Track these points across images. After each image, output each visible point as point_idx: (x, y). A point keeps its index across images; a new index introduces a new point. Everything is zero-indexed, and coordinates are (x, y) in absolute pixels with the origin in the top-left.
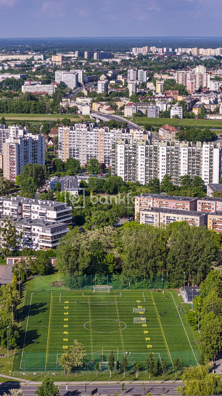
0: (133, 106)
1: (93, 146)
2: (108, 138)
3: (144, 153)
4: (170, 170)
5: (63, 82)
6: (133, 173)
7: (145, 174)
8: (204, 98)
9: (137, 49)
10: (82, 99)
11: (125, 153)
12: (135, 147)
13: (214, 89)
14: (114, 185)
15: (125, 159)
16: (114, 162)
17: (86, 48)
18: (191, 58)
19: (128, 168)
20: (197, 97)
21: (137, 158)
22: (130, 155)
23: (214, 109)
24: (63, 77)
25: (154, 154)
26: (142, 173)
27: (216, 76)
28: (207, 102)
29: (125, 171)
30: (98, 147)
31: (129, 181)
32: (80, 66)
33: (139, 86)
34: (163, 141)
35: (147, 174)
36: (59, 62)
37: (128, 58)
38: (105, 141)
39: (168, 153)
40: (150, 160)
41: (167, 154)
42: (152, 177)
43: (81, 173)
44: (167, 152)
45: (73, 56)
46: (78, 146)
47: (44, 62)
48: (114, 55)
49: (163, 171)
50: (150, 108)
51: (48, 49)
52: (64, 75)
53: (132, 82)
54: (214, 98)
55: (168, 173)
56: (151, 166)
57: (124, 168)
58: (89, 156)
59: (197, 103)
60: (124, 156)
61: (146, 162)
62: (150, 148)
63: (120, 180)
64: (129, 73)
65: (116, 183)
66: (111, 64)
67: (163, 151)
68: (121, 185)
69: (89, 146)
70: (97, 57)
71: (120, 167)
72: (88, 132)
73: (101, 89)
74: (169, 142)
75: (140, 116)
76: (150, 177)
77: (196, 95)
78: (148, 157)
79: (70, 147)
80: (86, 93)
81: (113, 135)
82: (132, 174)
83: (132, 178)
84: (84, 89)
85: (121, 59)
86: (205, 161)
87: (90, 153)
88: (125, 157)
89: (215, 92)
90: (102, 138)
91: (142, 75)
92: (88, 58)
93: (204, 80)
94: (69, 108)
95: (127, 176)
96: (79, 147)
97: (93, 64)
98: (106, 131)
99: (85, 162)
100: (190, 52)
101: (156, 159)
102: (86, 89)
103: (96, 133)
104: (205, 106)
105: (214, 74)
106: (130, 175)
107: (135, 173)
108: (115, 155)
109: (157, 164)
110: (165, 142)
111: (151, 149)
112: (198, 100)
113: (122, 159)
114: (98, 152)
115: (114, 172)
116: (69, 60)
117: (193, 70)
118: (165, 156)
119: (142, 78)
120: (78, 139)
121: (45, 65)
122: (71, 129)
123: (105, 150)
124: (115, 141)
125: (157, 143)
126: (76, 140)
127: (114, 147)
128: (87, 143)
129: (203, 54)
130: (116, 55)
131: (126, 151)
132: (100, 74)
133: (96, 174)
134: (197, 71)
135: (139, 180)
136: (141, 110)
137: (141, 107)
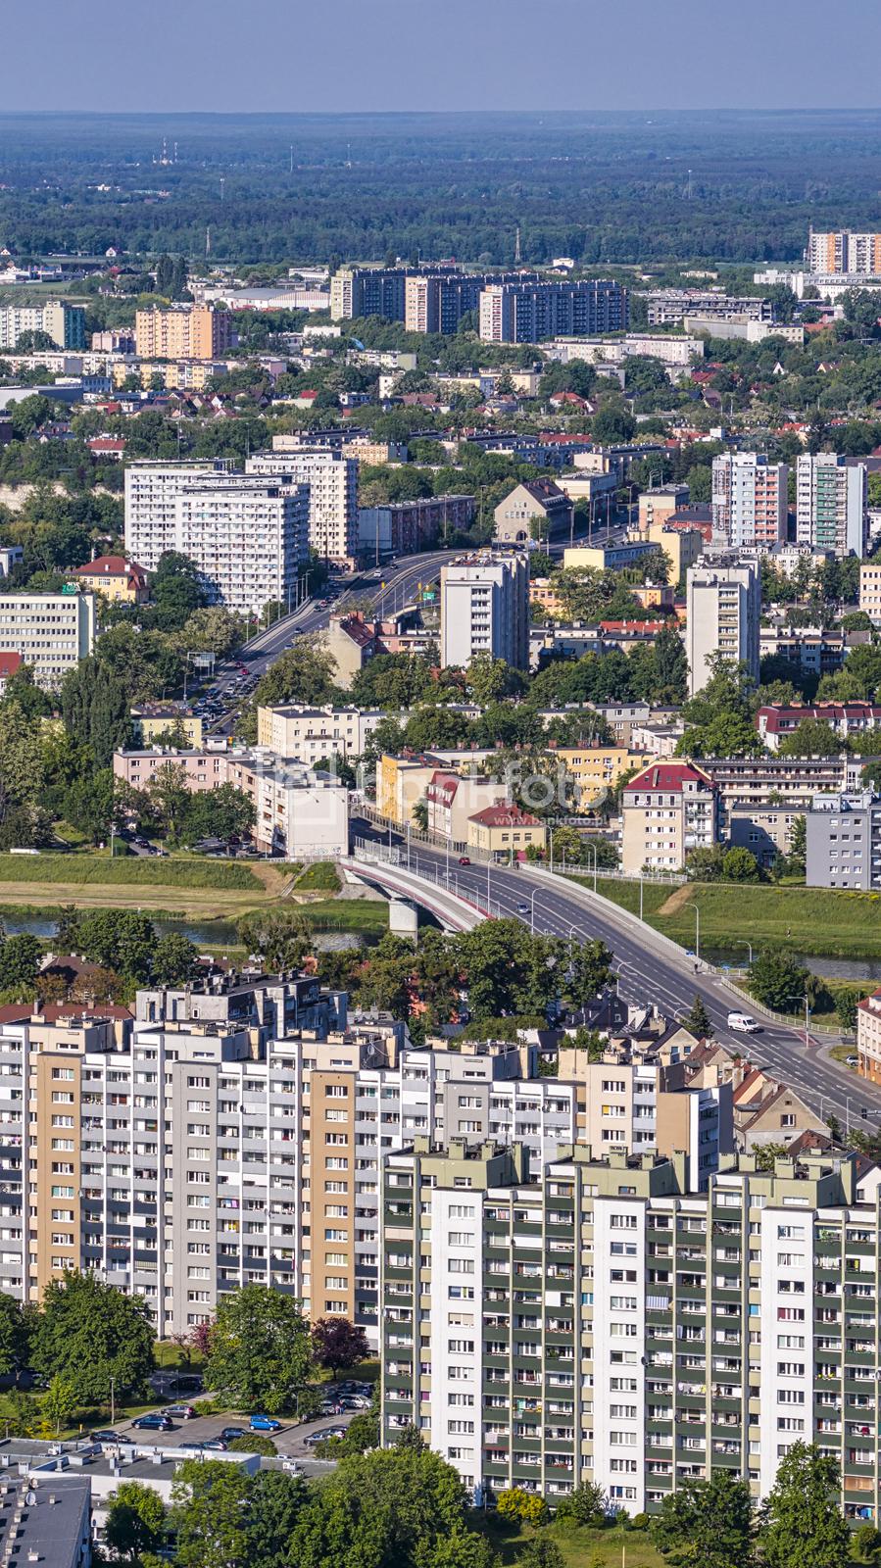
0: (690, 791)
1: (265, 1180)
2: (387, 1117)
3: (637, 1264)
4: (840, 1401)
5: (184, 561)
6: (552, 1418)
7: (648, 1432)
9: (853, 239)
10: (304, 724)
11: (486, 1262)
12: (566, 1209)
14: (379, 1531)
15: (487, 1305)
16: (405, 1330)
17: (451, 220)
19: (508, 1377)
21: (582, 1297)
22: (526, 1271)
24: (179, 520)
25: (719, 1269)
26: (622, 1424)
29: (487, 1401)
30: (306, 1192)
31: (517, 1482)
32: (356, 402)
33: (802, 587)
34: (790, 1171)
35: (663, 1430)
36: (194, 361)
37: (756, 331)
38: (361, 1138)
39: (827, 1263)
40: (681, 1316)
41: (817, 1269)
42: (701, 1456)
43: (160, 1401)
44: (817, 1254)
45: (313, 302)
46: (153, 1174)
47: (73, 368)
48: (644, 305)
49: (788, 1411)
50: (825, 811)
51: (140, 233)
52: (193, 499)
53: (722, 574)
55: (826, 1428)
56: (691, 1366)
57: (477, 1375)
58: (235, 1261)
60: (475, 1281)
61: (650, 1331)
62: (680, 1221)
63: (430, 1484)
64: (728, 483)
65: (402, 1512)
66: (611, 384)
67: (786, 1246)
68: (444, 1528)
69: (235, 1179)
70: (507, 324)
71: (452, 1372)
72: (232, 1069)
73: (469, 633)
74: (838, 1177)
75: (744, 876)
76: (682, 1454)
78: (666, 1292)
79: (89, 1181)
80: (344, 657)
81: (426, 1097)
82: (540, 1431)
83: (541, 1461)
84: (335, 625)
85: (706, 338)
87: (241, 1239)
88: (486, 1292)
90: (342, 1118)
91: (831, 503)
92: (432, 327)
94: (183, 802)
95: (503, 1440)
96: (155, 1185)
97: (465, 382)
98: (376, 1061)
99: (207, 1306)
101: (735, 1311)
102: (351, 627)
103: (292, 1074)
106: (527, 1433)
107: (570, 1420)
108: (406, 1274)
109: (737, 1350)
110: (801, 1174)
111: (689, 1226)
113: (460, 1305)
114: (306, 1231)
115: (402, 1411)
116: (278, 348)
118: (799, 1286)
119: (829, 525)
120: (151, 1124)
121: (73, 396)
122: (100, 1042)
123: (361, 1212)
124: (408, 1162)
125: (737, 1180)
126: (136, 1132)
127: (403, 1207)
128: (222, 1152)
130: (663, 300)
131: (494, 1241)
132: (502, 477)
133: (278, 1413)
135: (601, 1477)
136: (758, 819)
137: (764, 791)
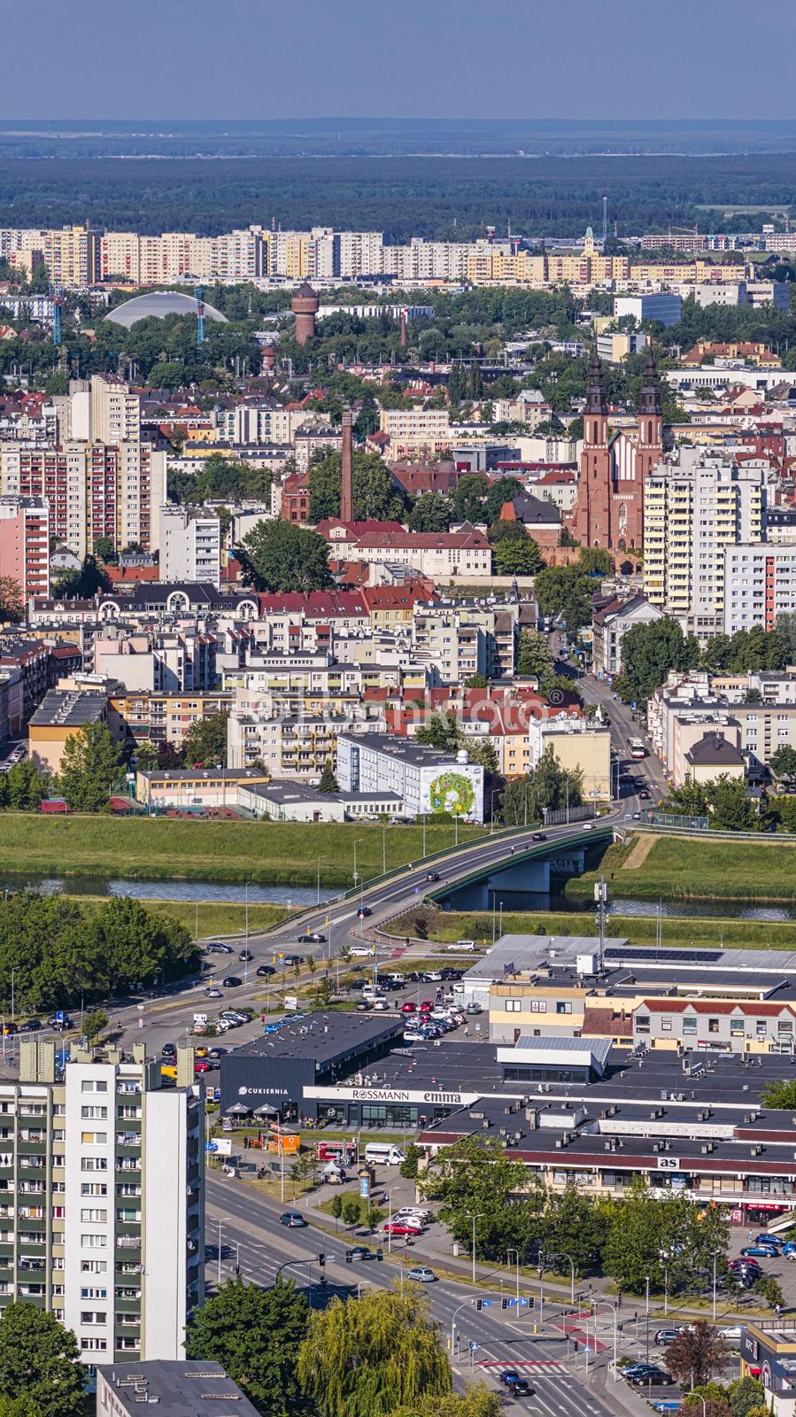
8: (114, 646)
13: (194, 567)
18: (42, 309)
20: (69, 638)
23: (186, 725)
27: (218, 458)
28: (137, 674)
54: (190, 642)
59: (65, 684)
77: (59, 615)
86: (85, 1188)
89: (199, 592)
93: (125, 492)
100: (38, 256)
104: (120, 705)
105: (203, 445)
112: (68, 661)
117: (46, 411)
129: (133, 276)
134: (78, 428)
